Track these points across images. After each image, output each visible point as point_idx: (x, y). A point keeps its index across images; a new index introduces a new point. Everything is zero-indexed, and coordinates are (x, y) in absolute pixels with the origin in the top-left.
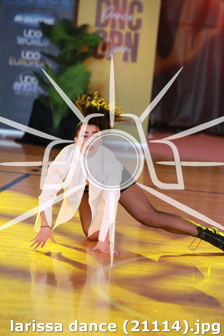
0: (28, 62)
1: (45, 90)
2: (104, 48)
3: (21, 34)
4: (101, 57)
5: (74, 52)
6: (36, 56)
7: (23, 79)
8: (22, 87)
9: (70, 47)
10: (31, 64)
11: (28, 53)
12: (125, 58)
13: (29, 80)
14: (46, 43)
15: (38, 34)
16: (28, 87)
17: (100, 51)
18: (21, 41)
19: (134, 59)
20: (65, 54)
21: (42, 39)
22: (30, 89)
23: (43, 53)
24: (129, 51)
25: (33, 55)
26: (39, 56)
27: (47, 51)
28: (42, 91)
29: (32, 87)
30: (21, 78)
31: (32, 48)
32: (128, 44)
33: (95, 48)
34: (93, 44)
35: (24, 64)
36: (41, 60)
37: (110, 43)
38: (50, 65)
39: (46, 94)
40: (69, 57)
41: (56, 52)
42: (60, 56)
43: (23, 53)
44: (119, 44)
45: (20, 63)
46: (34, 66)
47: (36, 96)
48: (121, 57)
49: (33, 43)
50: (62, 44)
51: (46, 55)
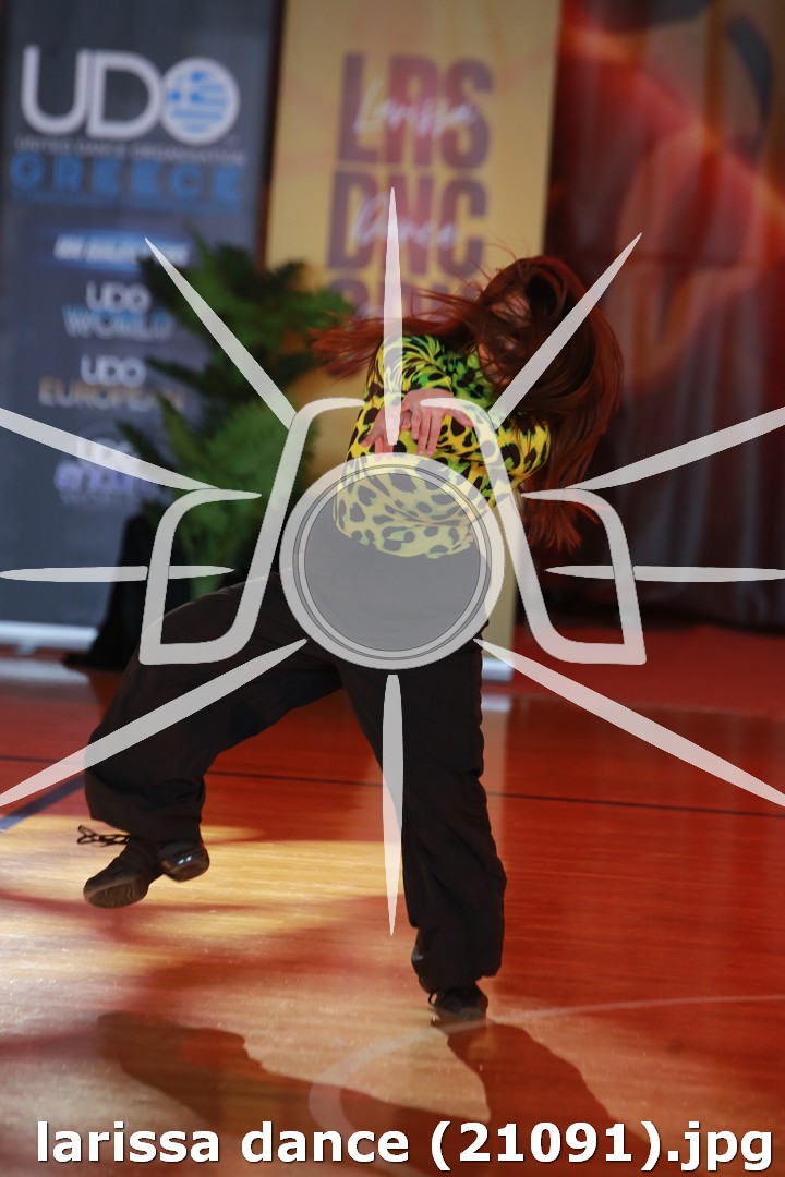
0: (103, 392)
3: (79, 301)
5: (259, 355)
6: (132, 373)
8: (86, 481)
10: (114, 400)
11: (103, 365)
14: (164, 328)
15: (137, 298)
16: (105, 479)
18: (78, 323)
20: (228, 361)
21: (149, 316)
22: (112, 487)
25: (121, 370)
26: (141, 370)
27: (166, 355)
28: (152, 489)
31: (116, 346)
35: (92, 400)
36: (148, 386)
41: (197, 360)
42: (211, 370)
43: (85, 365)
45: (78, 397)
46: (124, 406)
47: (131, 509)
49: (121, 327)
51: (162, 368)
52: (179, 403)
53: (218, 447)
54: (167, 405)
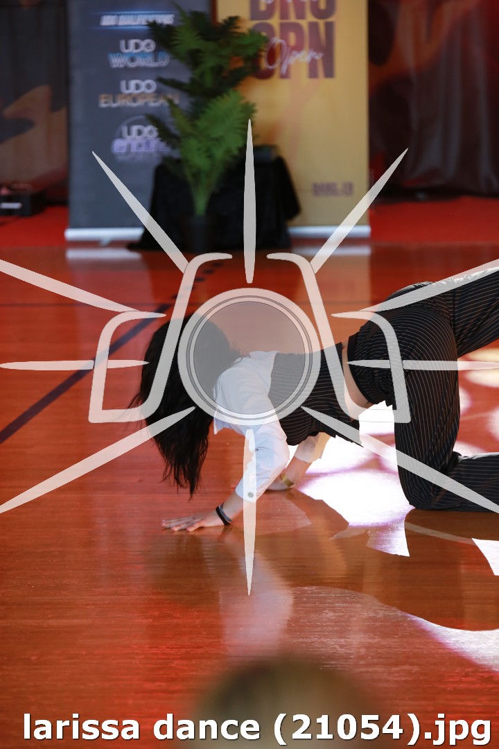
0: (134, 99)
1: (174, 147)
2: (272, 58)
3: (117, 50)
4: (267, 75)
5: (218, 70)
6: (148, 86)
7: (129, 133)
8: (129, 147)
9: (210, 62)
10: (140, 103)
11: (133, 83)
12: (313, 74)
13: (140, 132)
14: (165, 60)
15: (148, 45)
16: (140, 146)
17: (264, 64)
18: (117, 61)
19: (329, 73)
20: (202, 75)
21: (156, 52)
22: (143, 150)
23: (160, 80)
24: (319, 57)
25: (143, 84)
26: (154, 85)
27: (167, 75)
28: (165, 149)
29: (148, 143)
30: (125, 129)
31: (139, 73)
32: (316, 46)
33: (255, 59)
34: (251, 52)
35: (129, 103)
36: (158, 93)
37: (281, 45)
38: (177, 98)
39: (176, 154)
40: (209, 81)
41: (185, 76)
42: (193, 81)
43: (123, 84)
44: (298, 48)
45: (120, 103)
46: (146, 104)
47: (156, 162)
48: (304, 71)
49: (141, 62)
50: (194, 59)
51: (166, 83)
52: (177, 101)
53: (202, 123)
54: (170, 101)
